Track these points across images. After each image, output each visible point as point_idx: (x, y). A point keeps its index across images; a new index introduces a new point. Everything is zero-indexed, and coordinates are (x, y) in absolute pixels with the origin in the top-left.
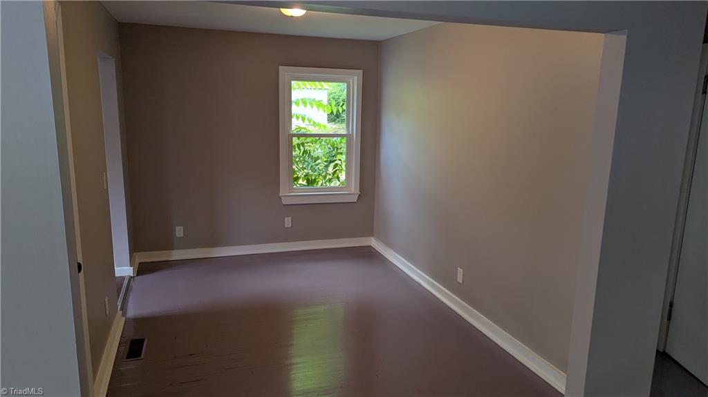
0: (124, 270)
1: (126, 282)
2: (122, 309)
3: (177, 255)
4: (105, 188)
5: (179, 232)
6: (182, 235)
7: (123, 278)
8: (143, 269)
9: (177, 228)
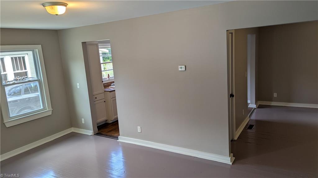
0: (252, 105)
1: (253, 109)
2: (250, 116)
3: (273, 104)
4: (246, 76)
5: (275, 95)
6: (276, 96)
7: (252, 108)
8: (260, 107)
9: (274, 94)
